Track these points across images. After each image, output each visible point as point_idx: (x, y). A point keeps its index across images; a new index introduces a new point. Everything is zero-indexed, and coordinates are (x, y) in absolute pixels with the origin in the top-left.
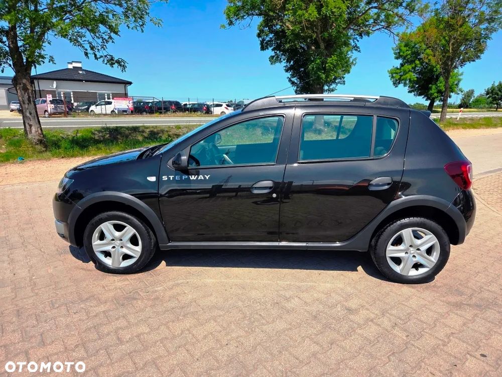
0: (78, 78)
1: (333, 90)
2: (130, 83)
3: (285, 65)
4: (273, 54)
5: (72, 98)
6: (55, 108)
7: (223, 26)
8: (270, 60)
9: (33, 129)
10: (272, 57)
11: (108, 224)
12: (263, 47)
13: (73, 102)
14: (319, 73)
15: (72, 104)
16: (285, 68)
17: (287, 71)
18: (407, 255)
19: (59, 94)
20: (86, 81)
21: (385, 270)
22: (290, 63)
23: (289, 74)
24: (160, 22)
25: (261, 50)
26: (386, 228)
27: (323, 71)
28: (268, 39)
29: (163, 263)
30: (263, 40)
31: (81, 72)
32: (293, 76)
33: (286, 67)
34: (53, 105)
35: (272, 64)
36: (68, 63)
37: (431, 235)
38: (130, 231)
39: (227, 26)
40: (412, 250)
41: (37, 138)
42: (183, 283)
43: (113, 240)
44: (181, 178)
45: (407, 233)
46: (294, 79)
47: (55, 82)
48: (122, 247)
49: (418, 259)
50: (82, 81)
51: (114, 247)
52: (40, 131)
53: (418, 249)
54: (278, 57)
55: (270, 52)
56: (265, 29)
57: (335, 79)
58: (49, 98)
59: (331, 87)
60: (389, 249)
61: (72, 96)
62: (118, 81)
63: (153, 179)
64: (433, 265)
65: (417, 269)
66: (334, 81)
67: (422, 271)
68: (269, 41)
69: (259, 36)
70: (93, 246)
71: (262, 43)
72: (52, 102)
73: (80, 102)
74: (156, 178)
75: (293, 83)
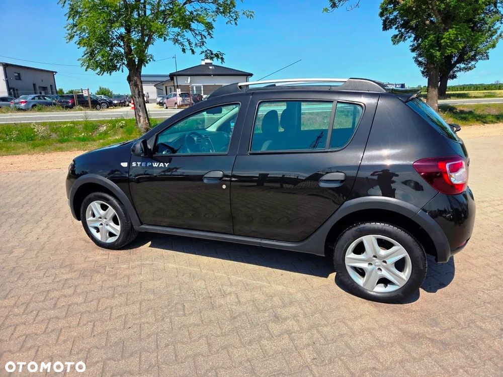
0: (208, 73)
1: (470, 69)
2: (251, 75)
3: (412, 44)
4: (396, 32)
5: (202, 91)
6: (183, 100)
7: (326, 10)
8: (392, 40)
9: (142, 119)
10: (396, 36)
11: (96, 204)
12: (385, 28)
13: (202, 95)
14: (431, 50)
15: (202, 96)
16: (411, 48)
17: (413, 50)
18: (370, 267)
19: (193, 87)
20: (214, 75)
21: (346, 280)
22: (418, 41)
23: (414, 54)
24: (252, 14)
25: (383, 30)
26: (345, 232)
27: (437, 48)
28: (392, 17)
29: (150, 243)
30: (387, 18)
31: (211, 67)
32: (420, 55)
33: (412, 46)
34: (181, 98)
35: (394, 44)
36: (202, 60)
37: (399, 246)
38: (111, 211)
39: (330, 9)
40: (377, 262)
41: (144, 126)
42: (147, 264)
43: (100, 218)
44: (146, 164)
45: (369, 241)
46: (420, 59)
47: (189, 78)
48: (107, 225)
49: (385, 274)
50: (210, 75)
51: (102, 224)
52: (147, 121)
53: (385, 262)
54: (402, 35)
55: (393, 31)
56: (389, 6)
57: (475, 56)
58: (179, 91)
59: (470, 65)
60: (348, 256)
61: (202, 89)
62: (241, 73)
63: (125, 165)
64: (404, 283)
65: (386, 286)
66: (473, 58)
67: (390, 288)
68: (392, 19)
69: (382, 15)
70: (87, 222)
71: (385, 22)
72: (181, 95)
73: (208, 95)
74: (128, 164)
75: (420, 64)
